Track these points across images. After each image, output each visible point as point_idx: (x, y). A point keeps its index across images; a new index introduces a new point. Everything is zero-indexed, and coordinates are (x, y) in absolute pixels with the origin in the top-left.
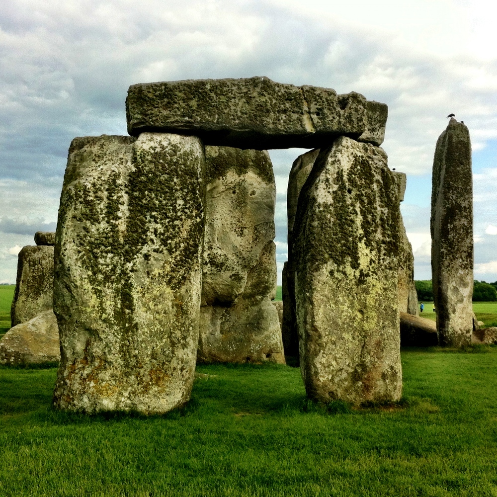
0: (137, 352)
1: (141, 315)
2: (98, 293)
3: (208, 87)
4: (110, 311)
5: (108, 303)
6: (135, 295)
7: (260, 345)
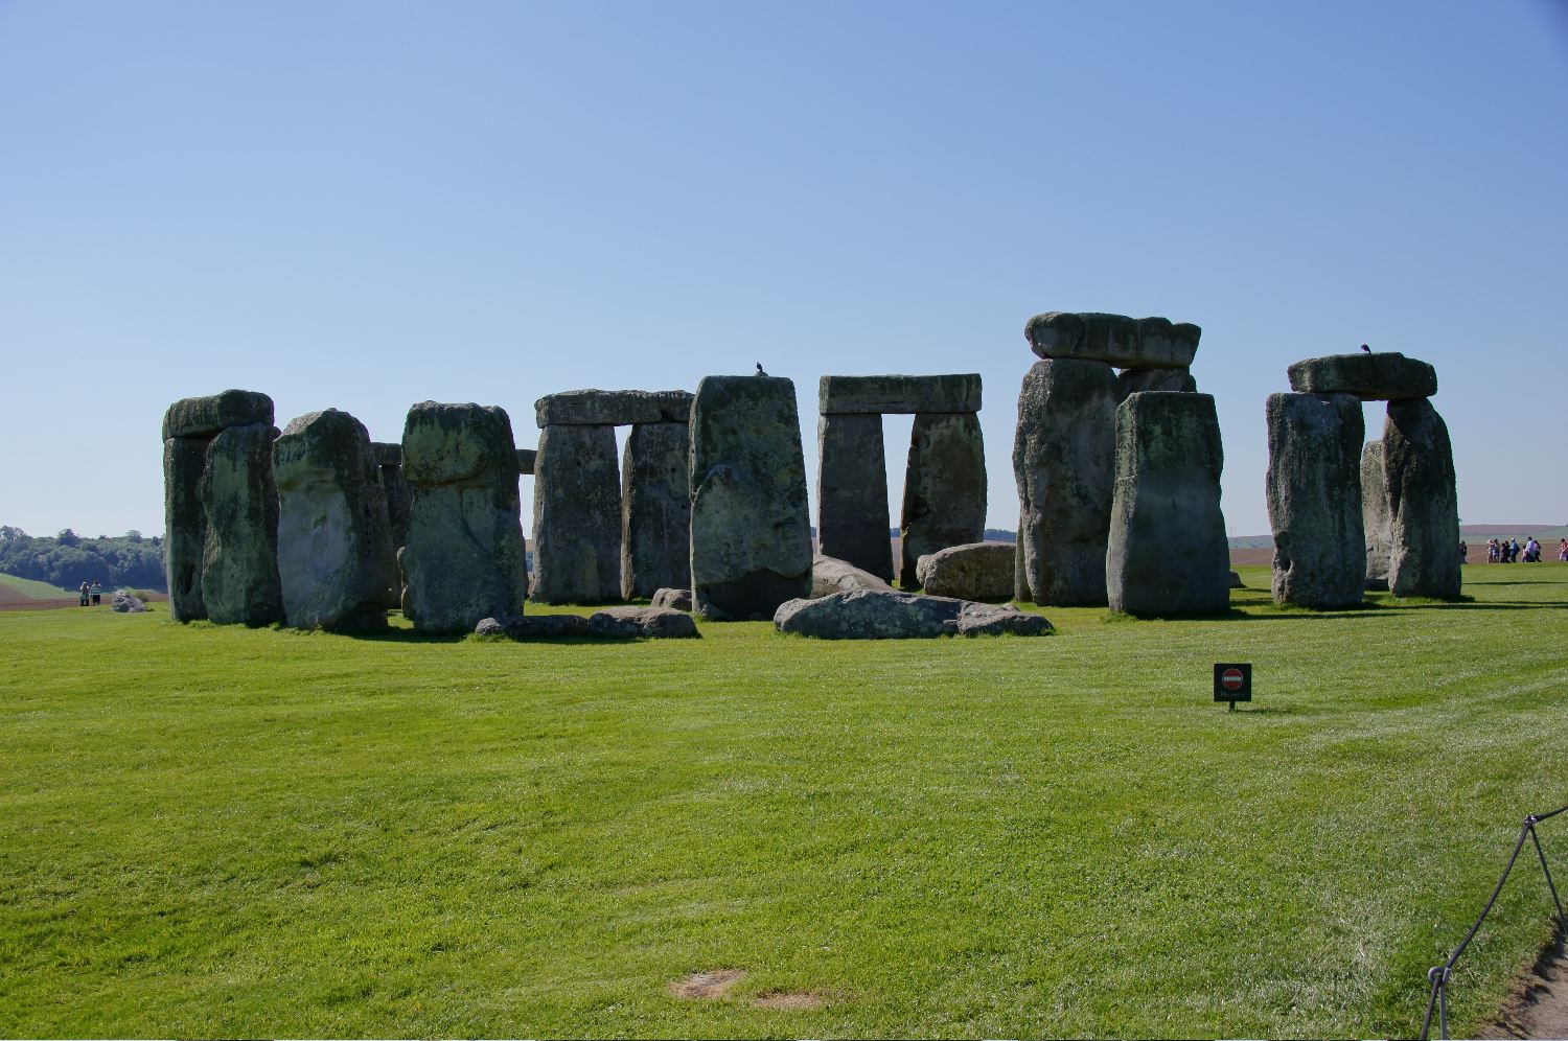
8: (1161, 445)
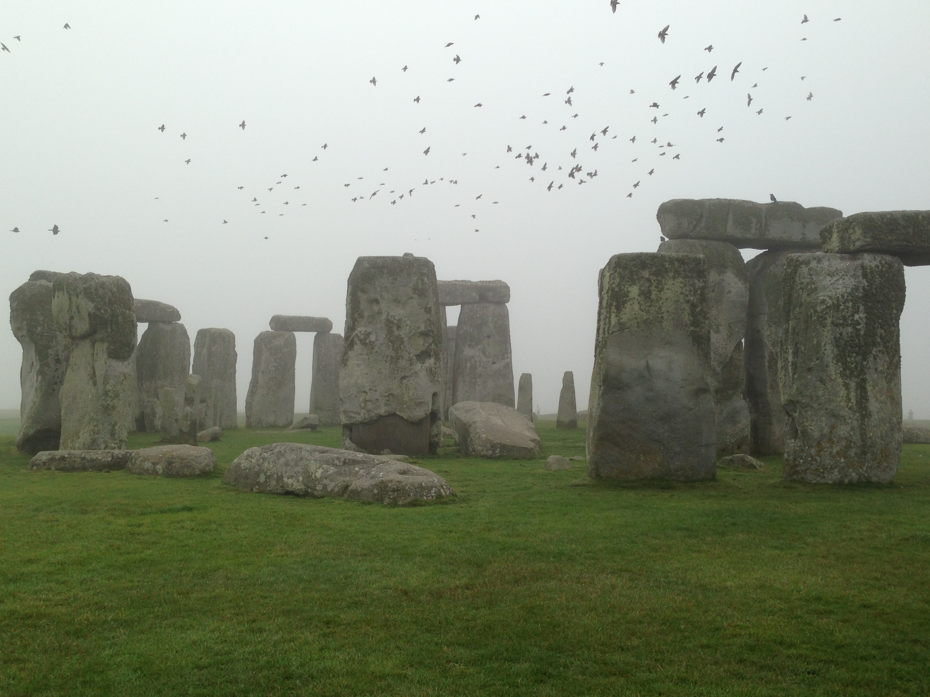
0: (871, 434)
1: (873, 405)
2: (846, 386)
3: (920, 217)
4: (853, 401)
5: (852, 394)
6: (869, 388)
7: (735, 437)
8: (636, 307)
